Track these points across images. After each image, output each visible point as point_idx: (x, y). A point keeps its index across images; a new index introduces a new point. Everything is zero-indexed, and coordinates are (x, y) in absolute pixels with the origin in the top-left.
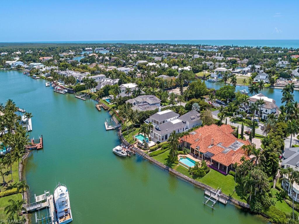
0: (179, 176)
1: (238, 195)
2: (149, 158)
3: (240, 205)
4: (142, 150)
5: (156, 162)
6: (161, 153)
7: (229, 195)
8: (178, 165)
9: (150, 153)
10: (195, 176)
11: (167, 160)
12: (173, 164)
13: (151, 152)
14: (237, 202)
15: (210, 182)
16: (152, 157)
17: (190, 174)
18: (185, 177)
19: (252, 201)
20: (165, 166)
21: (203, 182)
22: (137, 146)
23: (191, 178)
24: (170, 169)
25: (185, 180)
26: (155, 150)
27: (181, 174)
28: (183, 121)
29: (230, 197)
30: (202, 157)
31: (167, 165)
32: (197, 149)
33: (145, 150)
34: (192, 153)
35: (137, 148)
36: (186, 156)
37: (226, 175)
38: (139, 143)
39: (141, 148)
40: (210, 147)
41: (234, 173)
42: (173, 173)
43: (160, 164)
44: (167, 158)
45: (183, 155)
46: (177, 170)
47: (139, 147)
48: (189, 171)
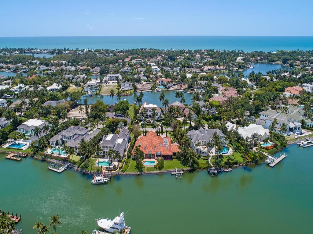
0: (151, 173)
1: (185, 166)
2: (124, 174)
3: (188, 170)
4: (113, 172)
5: (131, 174)
6: (128, 167)
8: (146, 168)
10: (160, 169)
11: (137, 169)
12: (143, 169)
13: (121, 170)
14: (186, 170)
15: (169, 168)
16: (125, 172)
17: (157, 169)
18: (155, 172)
19: (192, 166)
20: (139, 172)
21: (166, 169)
23: (158, 171)
24: (143, 173)
26: (122, 167)
29: (182, 169)
30: (155, 157)
31: (139, 171)
32: (150, 153)
33: (115, 170)
34: (146, 157)
35: (107, 172)
36: (144, 160)
37: (172, 160)
38: (107, 168)
39: (111, 171)
40: (155, 148)
41: (175, 157)
42: (147, 174)
43: (134, 173)
44: (135, 167)
45: (143, 161)
46: (147, 171)
47: (109, 171)
48: (155, 168)
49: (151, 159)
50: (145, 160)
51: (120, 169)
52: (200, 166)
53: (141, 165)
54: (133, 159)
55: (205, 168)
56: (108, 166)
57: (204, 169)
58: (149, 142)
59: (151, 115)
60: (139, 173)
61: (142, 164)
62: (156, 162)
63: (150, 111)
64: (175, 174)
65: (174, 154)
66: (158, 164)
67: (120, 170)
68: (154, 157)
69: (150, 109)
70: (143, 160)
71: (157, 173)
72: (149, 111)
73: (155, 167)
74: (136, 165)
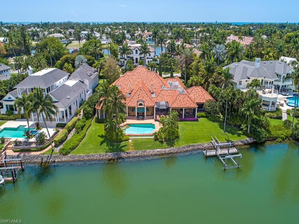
0: (147, 156)
1: (233, 134)
2: (64, 159)
3: (245, 144)
4: (33, 153)
5: (86, 158)
6: (82, 139)
7: (226, 139)
8: (130, 141)
9: (59, 148)
10: (170, 142)
11: (105, 144)
12: (122, 144)
13: (61, 147)
14: (240, 143)
16: (69, 153)
17: (162, 142)
18: (158, 151)
19: (253, 133)
22: (15, 152)
23: (166, 148)
24: (123, 155)
25: (162, 156)
26: (65, 140)
27: (148, 150)
28: (80, 81)
29: (230, 142)
30: (153, 115)
31: (112, 151)
32: (141, 104)
33: (41, 149)
34: (131, 116)
35: (17, 154)
36: (125, 123)
37: (197, 120)
38: (17, 143)
39: (29, 151)
40: (153, 96)
41: (203, 114)
42: (134, 157)
43: (96, 156)
44: (102, 140)
45: (122, 124)
46: (135, 149)
47: (22, 151)
48: (156, 139)
49: (143, 119)
50: (129, 121)
51: (56, 146)
52: (274, 133)
53: (117, 134)
54: (99, 121)
55: (287, 137)
56: (22, 139)
57: (283, 140)
58: (136, 83)
59: (139, 59)
60: (110, 155)
61: (121, 132)
62: (158, 127)
63: (137, 53)
64: (216, 156)
65: (201, 106)
66: (162, 130)
67: (57, 150)
68: (151, 116)
69: (136, 49)
70: (123, 122)
71: (162, 154)
72: (134, 51)
73: (156, 136)
74: (103, 133)
